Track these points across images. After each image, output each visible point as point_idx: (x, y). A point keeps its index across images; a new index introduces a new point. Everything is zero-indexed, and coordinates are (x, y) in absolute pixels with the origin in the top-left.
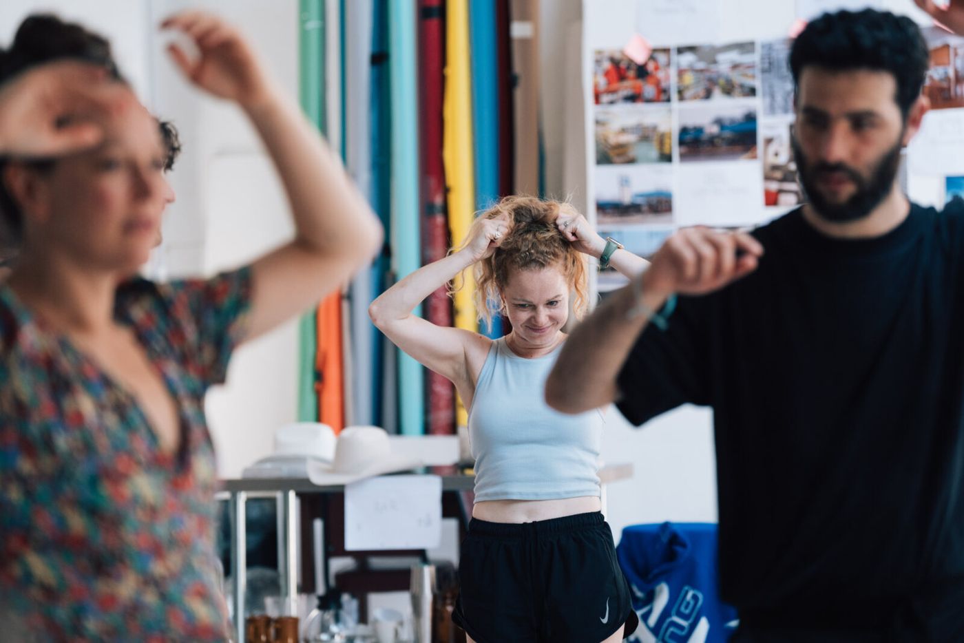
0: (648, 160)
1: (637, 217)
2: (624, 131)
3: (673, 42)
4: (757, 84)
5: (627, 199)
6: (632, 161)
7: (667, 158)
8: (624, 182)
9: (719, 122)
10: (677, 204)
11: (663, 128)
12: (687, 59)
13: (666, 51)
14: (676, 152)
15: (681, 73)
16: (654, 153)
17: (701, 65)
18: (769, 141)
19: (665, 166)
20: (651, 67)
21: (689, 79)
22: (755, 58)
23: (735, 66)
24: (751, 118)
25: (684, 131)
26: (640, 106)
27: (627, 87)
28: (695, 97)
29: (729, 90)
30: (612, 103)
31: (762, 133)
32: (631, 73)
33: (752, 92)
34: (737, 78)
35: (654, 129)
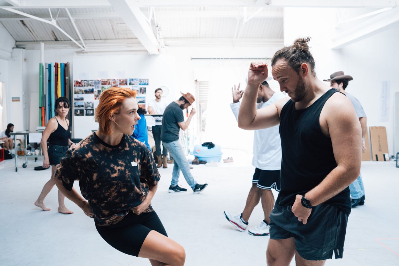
0: (81, 94)
1: (79, 100)
2: (78, 90)
3: (84, 79)
4: (94, 85)
5: (78, 98)
6: (79, 94)
7: (83, 93)
8: (78, 96)
9: (89, 89)
10: (84, 99)
11: (82, 90)
12: (85, 82)
13: (83, 81)
14: (84, 93)
15: (85, 83)
16: (81, 93)
17: (87, 82)
18: (95, 92)
19: (83, 94)
20: (81, 82)
21: (86, 84)
22: (93, 82)
23: (91, 83)
24: (93, 89)
25: (85, 90)
26: (80, 87)
27: (78, 85)
28: (86, 86)
29: (90, 85)
30: (76, 87)
31: (94, 91)
32: (79, 83)
33: (93, 86)
34: (91, 84)
35: (81, 90)
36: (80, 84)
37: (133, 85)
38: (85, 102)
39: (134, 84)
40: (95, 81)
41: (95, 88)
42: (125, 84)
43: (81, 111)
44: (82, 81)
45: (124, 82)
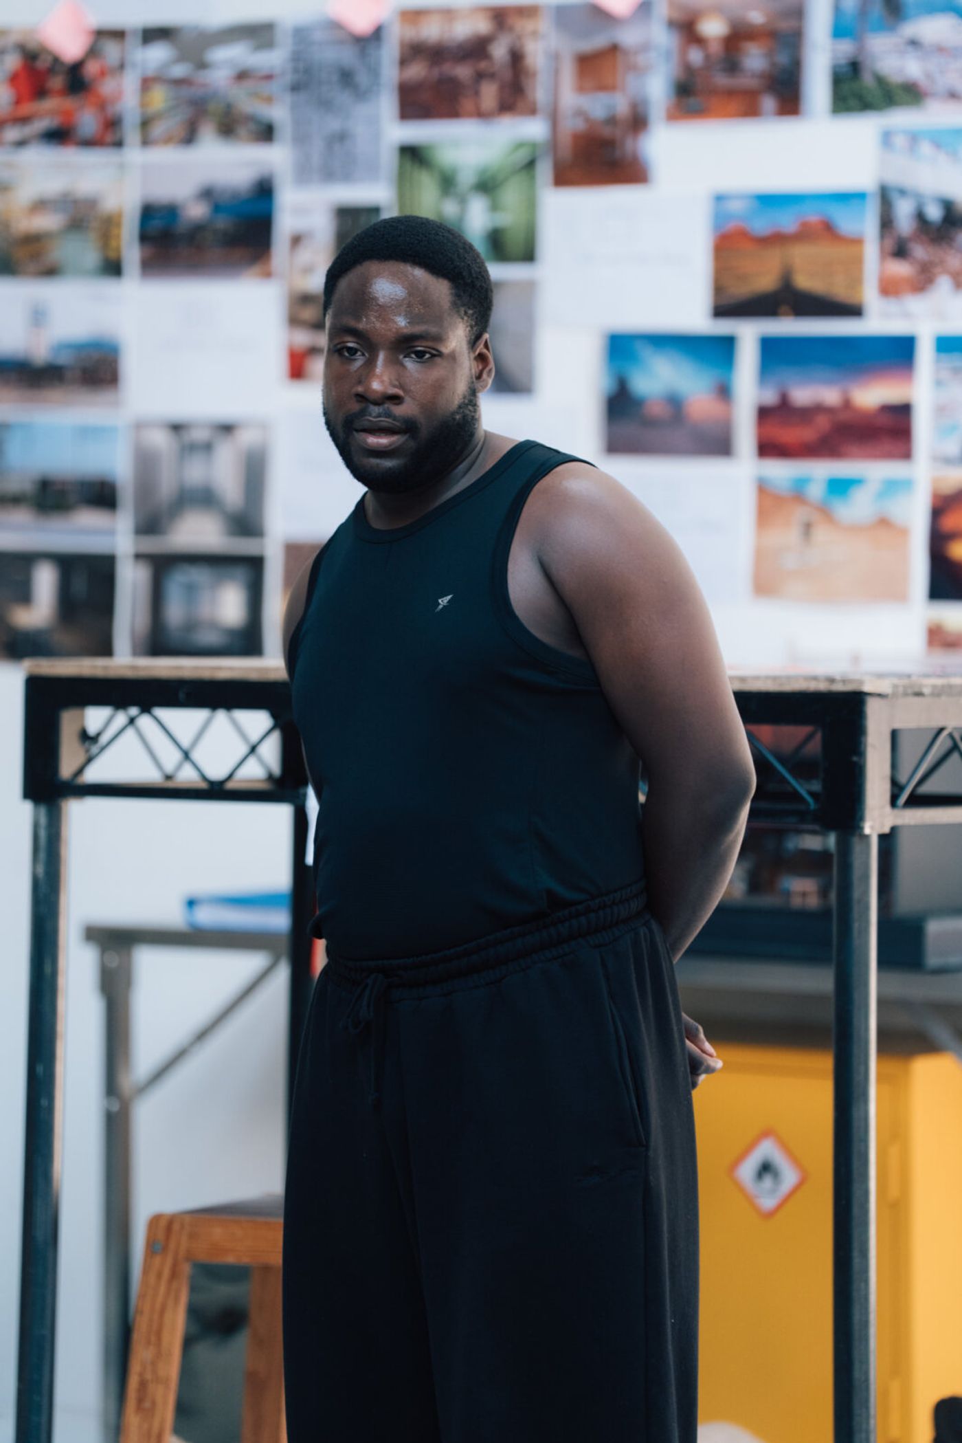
0: (82, 273)
1: (55, 394)
2: (40, 205)
3: (134, 16)
4: (279, 113)
5: (40, 349)
6: (51, 272)
7: (113, 268)
8: (38, 317)
9: (207, 194)
10: (132, 367)
11: (110, 203)
12: (157, 55)
13: (118, 35)
14: (132, 254)
15: (147, 84)
16: (91, 256)
17: (179, 71)
18: (296, 240)
19: (110, 287)
20: (92, 68)
21: (159, 98)
22: (275, 59)
23: (243, 76)
24: (264, 190)
25: (149, 212)
26: (69, 155)
27: (48, 112)
28: (168, 140)
29: (229, 126)
30: (21, 144)
31: (285, 222)
32: (57, 82)
33: (266, 133)
34: (247, 104)
35: (91, 204)
36: (68, 103)
37: (901, 119)
38: (140, 426)
39: (910, 94)
40: (301, 34)
41: (303, 174)
42: (769, 103)
43: (80, 585)
44: (112, 51)
45: (755, 59)
